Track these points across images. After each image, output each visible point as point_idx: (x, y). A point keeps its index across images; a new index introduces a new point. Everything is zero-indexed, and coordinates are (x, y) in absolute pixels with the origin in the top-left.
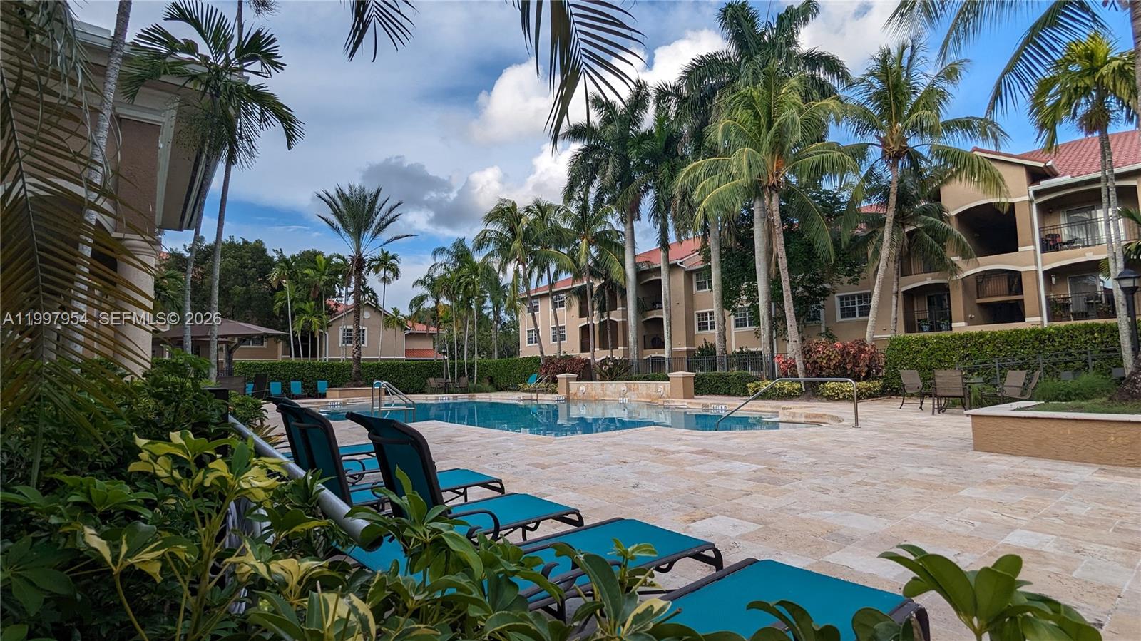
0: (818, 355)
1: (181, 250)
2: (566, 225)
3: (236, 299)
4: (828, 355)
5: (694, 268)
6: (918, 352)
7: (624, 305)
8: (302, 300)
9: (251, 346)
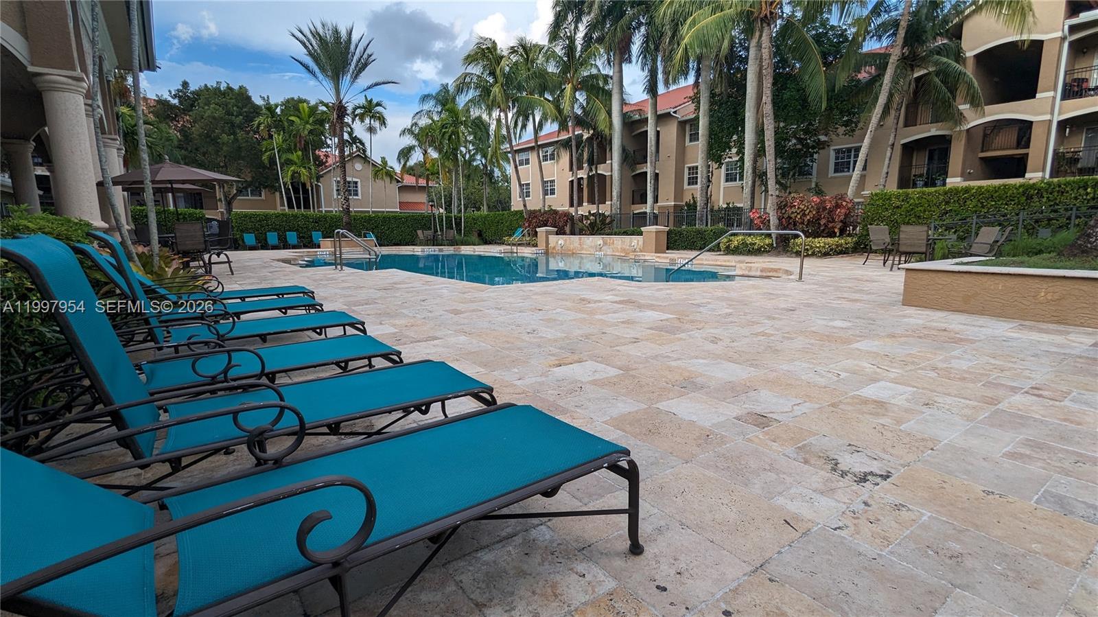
0: (793, 209)
1: (166, 96)
2: (552, 68)
3: (225, 148)
4: (803, 210)
5: (687, 118)
6: (898, 207)
7: (611, 158)
8: (289, 150)
9: (250, 197)
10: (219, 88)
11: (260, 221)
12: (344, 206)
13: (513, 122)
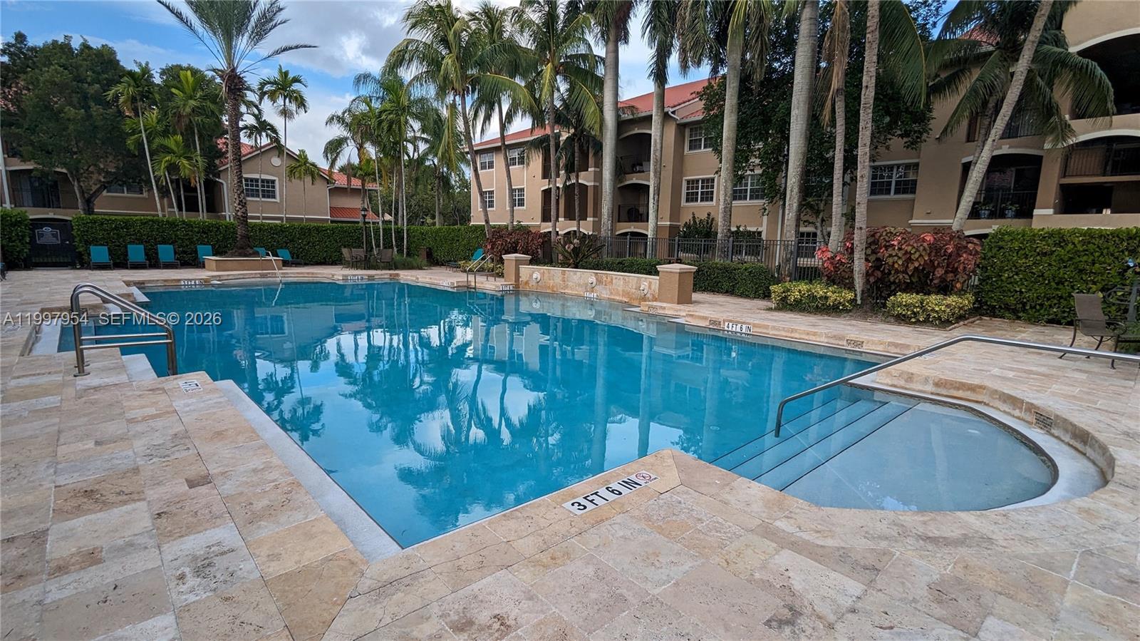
0: (890, 251)
2: (525, 41)
3: (70, 127)
4: (906, 252)
5: (689, 120)
6: (1045, 254)
7: (599, 164)
8: (165, 133)
9: (126, 194)
10: (69, 45)
11: (116, 228)
12: (239, 214)
13: (472, 113)
